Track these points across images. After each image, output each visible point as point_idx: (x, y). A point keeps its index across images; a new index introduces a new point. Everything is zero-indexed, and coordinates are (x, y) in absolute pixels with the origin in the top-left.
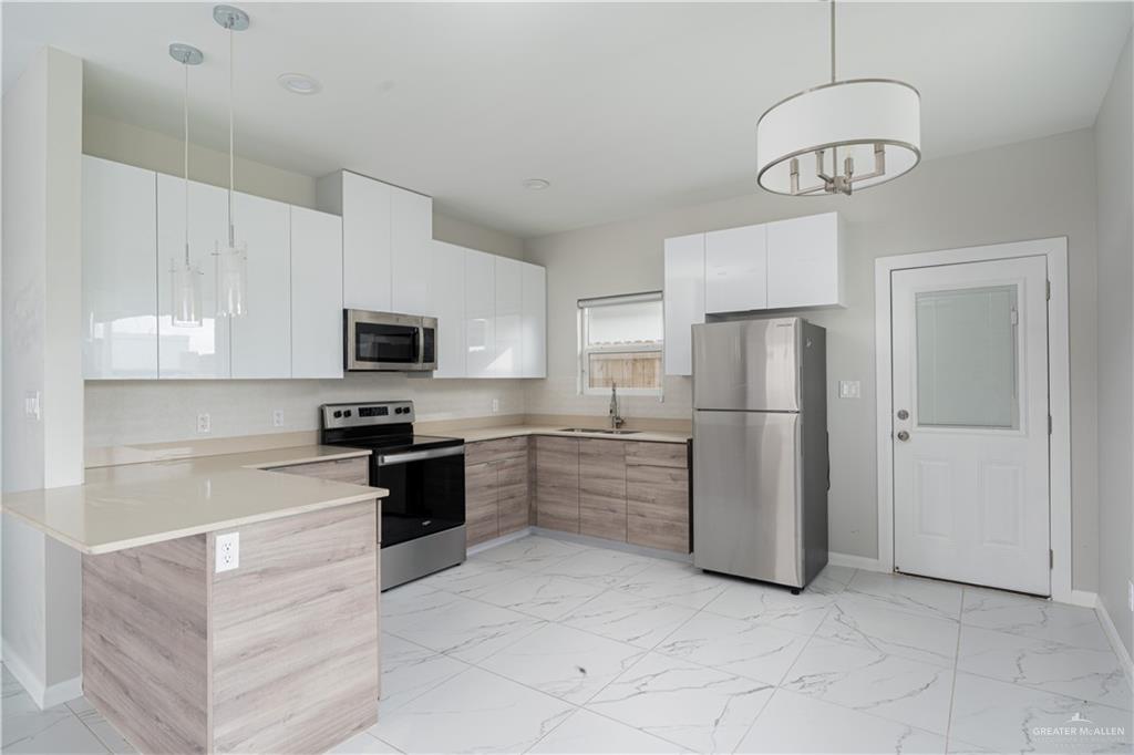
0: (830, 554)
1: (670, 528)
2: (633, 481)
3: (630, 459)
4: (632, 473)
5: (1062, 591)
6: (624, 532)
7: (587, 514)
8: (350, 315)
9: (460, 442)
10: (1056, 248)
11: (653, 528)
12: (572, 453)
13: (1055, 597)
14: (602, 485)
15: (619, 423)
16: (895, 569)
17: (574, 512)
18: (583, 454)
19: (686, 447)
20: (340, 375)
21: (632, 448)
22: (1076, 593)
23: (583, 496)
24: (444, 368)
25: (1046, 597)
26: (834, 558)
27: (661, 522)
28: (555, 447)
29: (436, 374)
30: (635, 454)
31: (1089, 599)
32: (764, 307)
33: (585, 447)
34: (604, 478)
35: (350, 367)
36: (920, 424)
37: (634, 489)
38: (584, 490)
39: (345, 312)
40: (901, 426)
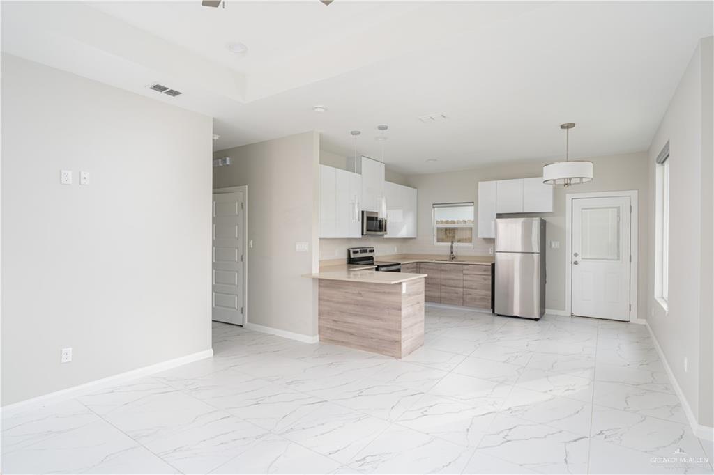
0: (546, 310)
1: (482, 299)
2: (466, 281)
3: (465, 272)
4: (465, 277)
5: (634, 319)
6: (462, 301)
7: (443, 295)
8: (365, 213)
9: (399, 264)
10: (634, 194)
11: (475, 299)
12: (438, 270)
13: (631, 322)
14: (451, 282)
15: (453, 258)
16: (572, 315)
17: (438, 294)
18: (443, 270)
19: (490, 267)
20: (360, 236)
21: (466, 267)
22: (639, 320)
23: (443, 287)
24: (389, 234)
25: (627, 322)
26: (548, 311)
27: (478, 297)
28: (430, 267)
29: (386, 236)
30: (468, 270)
31: (643, 322)
32: (521, 212)
33: (443, 267)
34: (453, 280)
35: (365, 233)
36: (582, 259)
37: (466, 284)
38: (444, 285)
39: (363, 212)
40: (575, 259)
